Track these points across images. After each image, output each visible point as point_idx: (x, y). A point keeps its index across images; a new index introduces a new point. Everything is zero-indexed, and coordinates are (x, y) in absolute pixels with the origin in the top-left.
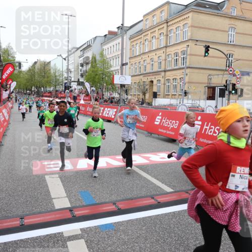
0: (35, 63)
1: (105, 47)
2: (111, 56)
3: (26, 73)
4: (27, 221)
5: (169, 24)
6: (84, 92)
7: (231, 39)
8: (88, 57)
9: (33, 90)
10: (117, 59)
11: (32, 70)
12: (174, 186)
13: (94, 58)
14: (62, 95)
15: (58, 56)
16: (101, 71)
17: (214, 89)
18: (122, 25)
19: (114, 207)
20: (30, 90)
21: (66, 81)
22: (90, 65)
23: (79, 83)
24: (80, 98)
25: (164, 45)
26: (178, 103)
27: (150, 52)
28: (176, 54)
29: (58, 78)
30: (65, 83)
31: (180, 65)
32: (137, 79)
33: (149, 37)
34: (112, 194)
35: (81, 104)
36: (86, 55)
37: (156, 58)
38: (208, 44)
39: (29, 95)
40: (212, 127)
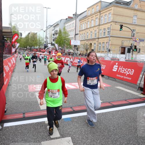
0: (29, 33)
1: (66, 25)
2: (69, 30)
3: (24, 39)
4: (26, 115)
5: (101, 13)
6: (54, 49)
7: (134, 22)
8: (57, 31)
9: (28, 47)
10: (73, 32)
11: (27, 37)
12: (103, 99)
13: (60, 31)
14: (43, 51)
15: (41, 30)
16: (64, 38)
17: (124, 48)
18: (76, 13)
19: (71, 109)
20: (26, 48)
21: (45, 43)
22: (58, 34)
23: (52, 44)
24: (53, 52)
25: (98, 24)
26: (105, 55)
27: (90, 28)
28: (105, 29)
29: (41, 41)
30: (45, 44)
31: (106, 35)
32: (83, 42)
33: (90, 20)
34: (70, 103)
36: (56, 29)
37: (93, 31)
38: (122, 24)
39: (26, 50)
40: (123, 68)
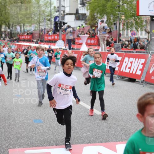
6: (86, 31)
9: (3, 30)
14: (50, 38)
21: (57, 14)
23: (78, 16)
30: (56, 18)
35: (82, 51)
